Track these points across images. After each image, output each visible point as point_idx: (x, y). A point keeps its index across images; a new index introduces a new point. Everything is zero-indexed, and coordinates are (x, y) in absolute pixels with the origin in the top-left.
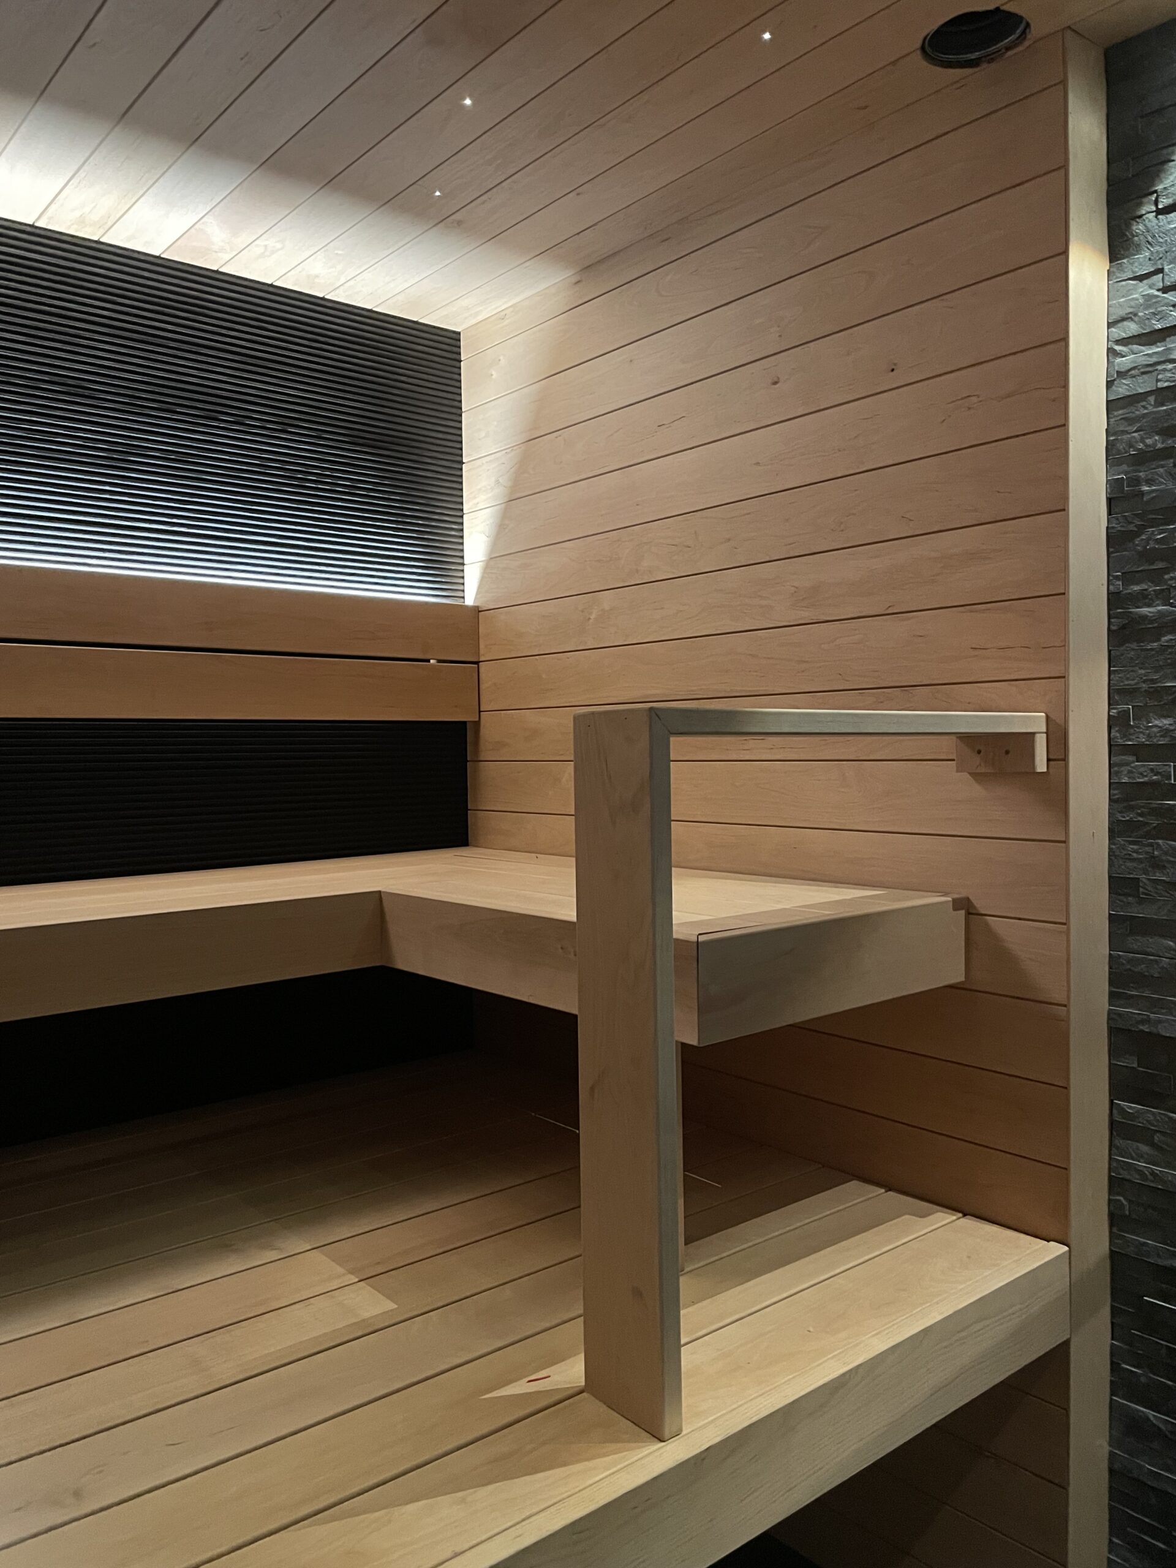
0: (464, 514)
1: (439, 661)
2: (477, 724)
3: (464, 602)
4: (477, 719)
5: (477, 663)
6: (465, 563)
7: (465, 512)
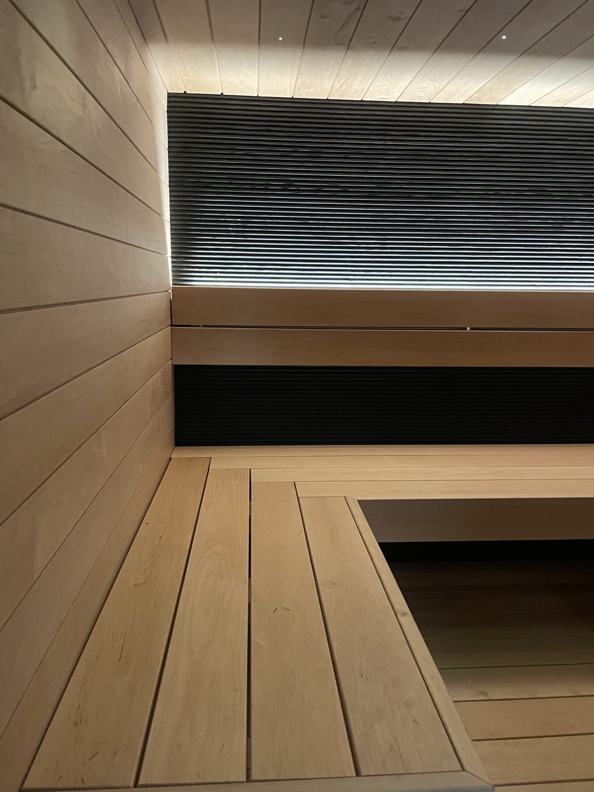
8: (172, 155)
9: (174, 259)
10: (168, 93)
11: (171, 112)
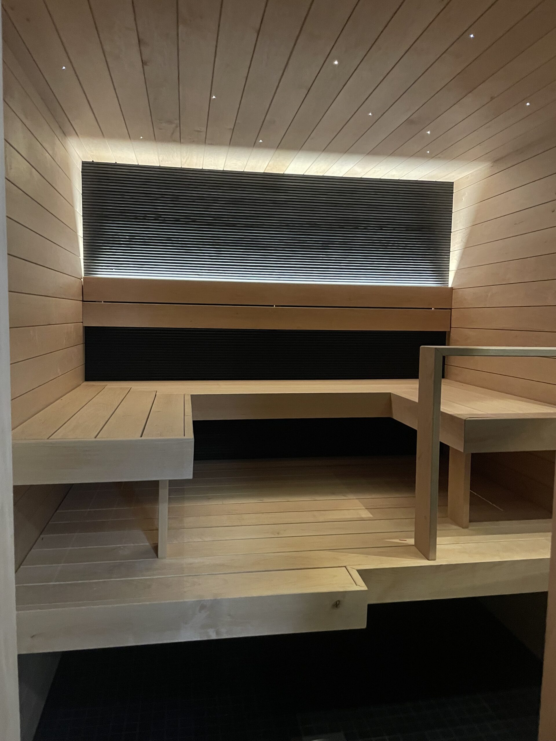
0: (450, 252)
1: (435, 309)
2: (450, 332)
3: (448, 286)
4: (449, 330)
5: (451, 309)
6: (450, 270)
7: (451, 251)
8: (84, 197)
9: (85, 260)
10: (82, 161)
11: (84, 172)
